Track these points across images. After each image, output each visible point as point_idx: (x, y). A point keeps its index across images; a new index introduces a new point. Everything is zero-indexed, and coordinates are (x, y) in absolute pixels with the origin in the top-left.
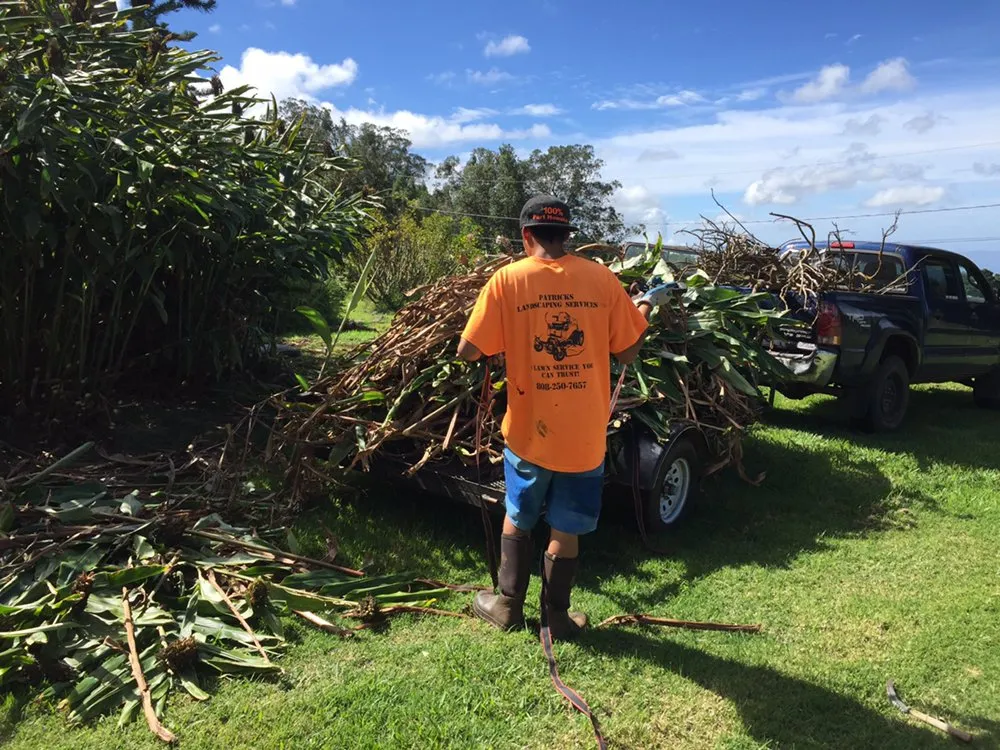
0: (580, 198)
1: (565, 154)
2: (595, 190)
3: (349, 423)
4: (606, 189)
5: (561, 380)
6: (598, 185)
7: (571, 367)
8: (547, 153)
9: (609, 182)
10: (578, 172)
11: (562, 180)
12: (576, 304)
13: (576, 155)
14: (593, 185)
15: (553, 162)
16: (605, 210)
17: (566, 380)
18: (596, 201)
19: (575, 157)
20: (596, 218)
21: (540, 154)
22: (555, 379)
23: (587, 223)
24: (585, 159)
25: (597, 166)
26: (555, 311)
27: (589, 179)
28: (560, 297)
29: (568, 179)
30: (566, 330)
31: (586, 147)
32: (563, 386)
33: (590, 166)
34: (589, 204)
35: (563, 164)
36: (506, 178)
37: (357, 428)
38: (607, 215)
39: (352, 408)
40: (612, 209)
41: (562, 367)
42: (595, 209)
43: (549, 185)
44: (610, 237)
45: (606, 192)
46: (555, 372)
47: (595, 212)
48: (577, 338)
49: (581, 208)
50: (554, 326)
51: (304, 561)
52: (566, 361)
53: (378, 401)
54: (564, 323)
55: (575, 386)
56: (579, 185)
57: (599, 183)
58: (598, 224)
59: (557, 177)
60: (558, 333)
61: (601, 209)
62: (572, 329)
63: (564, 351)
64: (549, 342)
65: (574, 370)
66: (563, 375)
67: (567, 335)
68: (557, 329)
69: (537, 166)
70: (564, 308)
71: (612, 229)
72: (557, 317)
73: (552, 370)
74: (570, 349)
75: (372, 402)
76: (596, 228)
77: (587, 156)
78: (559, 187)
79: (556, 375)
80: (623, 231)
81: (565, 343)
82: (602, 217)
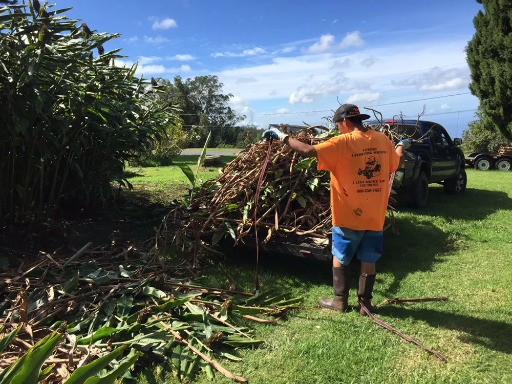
0: (213, 103)
1: (203, 80)
2: (220, 98)
3: (221, 221)
4: (226, 98)
5: (370, 188)
6: (221, 96)
7: (374, 182)
8: (194, 80)
9: (227, 95)
10: (211, 89)
11: (203, 93)
12: (378, 152)
13: (209, 81)
14: (219, 96)
15: (197, 84)
16: (225, 108)
17: (372, 188)
18: (221, 104)
19: (208, 82)
20: (222, 113)
21: (190, 81)
22: (367, 188)
23: (217, 116)
24: (214, 83)
25: (220, 86)
26: (368, 156)
27: (216, 93)
28: (371, 149)
29: (206, 93)
30: (374, 164)
31: (214, 76)
32: (370, 191)
33: (217, 86)
34: (217, 106)
35: (203, 85)
36: (179, 93)
37: (226, 223)
38: (227, 111)
39: (221, 213)
40: (229, 108)
41: (370, 182)
42: (221, 108)
43: (196, 96)
44: (229, 122)
45: (226, 99)
46: (366, 184)
47: (221, 110)
48: (378, 168)
49: (214, 108)
50: (368, 163)
51: (225, 291)
52: (372, 179)
53: (234, 209)
54: (373, 162)
55: (376, 190)
56: (212, 96)
57: (222, 95)
58: (223, 116)
59: (200, 92)
60: (370, 166)
61: (223, 108)
62: (376, 164)
63: (371, 174)
64: (365, 170)
65: (375, 183)
66: (370, 185)
67: (373, 167)
68: (370, 164)
69: (190, 86)
70: (373, 155)
71: (230, 118)
72: (370, 159)
73: (365, 183)
74: (374, 174)
75: (232, 209)
76: (222, 118)
77: (215, 81)
78: (201, 97)
79: (367, 185)
80: (235, 119)
81: (373, 171)
82: (224, 112)
